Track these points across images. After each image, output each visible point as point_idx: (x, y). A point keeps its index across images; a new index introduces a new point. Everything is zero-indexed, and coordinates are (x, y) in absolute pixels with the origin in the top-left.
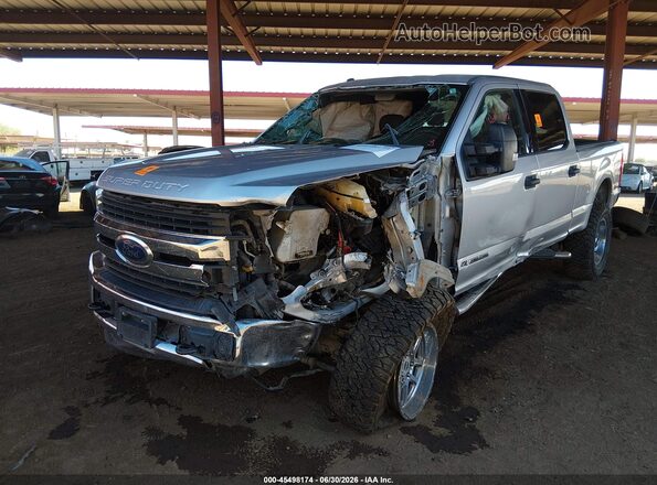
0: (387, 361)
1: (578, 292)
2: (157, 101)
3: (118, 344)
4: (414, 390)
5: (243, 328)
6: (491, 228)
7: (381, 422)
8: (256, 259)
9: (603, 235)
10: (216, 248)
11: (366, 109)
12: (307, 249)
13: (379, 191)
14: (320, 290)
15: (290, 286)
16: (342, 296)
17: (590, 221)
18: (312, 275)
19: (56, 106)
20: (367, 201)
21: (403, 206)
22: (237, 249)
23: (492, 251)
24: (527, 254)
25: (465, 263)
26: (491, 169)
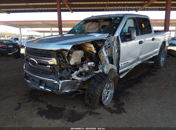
0: (99, 90)
1: (156, 72)
2: (46, 24)
3: (31, 87)
4: (108, 98)
5: (61, 82)
6: (129, 55)
7: (98, 106)
8: (64, 64)
9: (163, 57)
10: (53, 61)
11: (97, 24)
12: (78, 61)
13: (97, 46)
14: (82, 72)
15: (74, 71)
16: (88, 74)
17: (159, 53)
18: (79, 68)
19: (20, 26)
20: (93, 48)
21: (104, 50)
22: (59, 61)
23: (130, 61)
24: (140, 62)
25: (122, 65)
26: (128, 39)
